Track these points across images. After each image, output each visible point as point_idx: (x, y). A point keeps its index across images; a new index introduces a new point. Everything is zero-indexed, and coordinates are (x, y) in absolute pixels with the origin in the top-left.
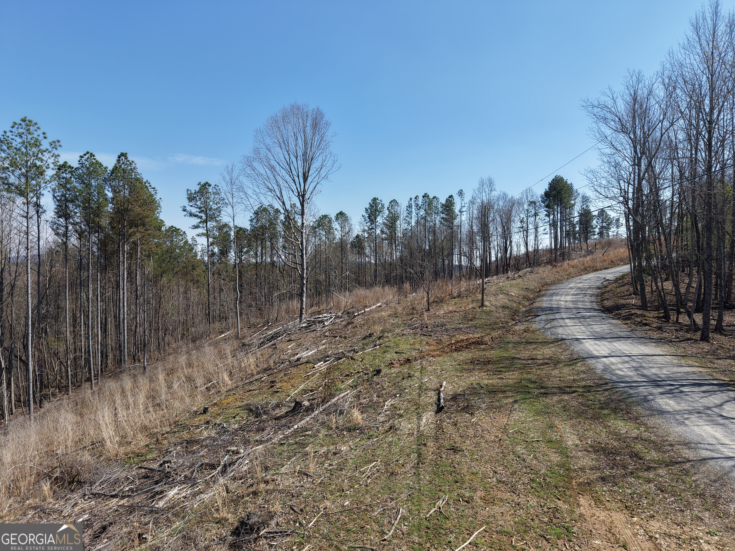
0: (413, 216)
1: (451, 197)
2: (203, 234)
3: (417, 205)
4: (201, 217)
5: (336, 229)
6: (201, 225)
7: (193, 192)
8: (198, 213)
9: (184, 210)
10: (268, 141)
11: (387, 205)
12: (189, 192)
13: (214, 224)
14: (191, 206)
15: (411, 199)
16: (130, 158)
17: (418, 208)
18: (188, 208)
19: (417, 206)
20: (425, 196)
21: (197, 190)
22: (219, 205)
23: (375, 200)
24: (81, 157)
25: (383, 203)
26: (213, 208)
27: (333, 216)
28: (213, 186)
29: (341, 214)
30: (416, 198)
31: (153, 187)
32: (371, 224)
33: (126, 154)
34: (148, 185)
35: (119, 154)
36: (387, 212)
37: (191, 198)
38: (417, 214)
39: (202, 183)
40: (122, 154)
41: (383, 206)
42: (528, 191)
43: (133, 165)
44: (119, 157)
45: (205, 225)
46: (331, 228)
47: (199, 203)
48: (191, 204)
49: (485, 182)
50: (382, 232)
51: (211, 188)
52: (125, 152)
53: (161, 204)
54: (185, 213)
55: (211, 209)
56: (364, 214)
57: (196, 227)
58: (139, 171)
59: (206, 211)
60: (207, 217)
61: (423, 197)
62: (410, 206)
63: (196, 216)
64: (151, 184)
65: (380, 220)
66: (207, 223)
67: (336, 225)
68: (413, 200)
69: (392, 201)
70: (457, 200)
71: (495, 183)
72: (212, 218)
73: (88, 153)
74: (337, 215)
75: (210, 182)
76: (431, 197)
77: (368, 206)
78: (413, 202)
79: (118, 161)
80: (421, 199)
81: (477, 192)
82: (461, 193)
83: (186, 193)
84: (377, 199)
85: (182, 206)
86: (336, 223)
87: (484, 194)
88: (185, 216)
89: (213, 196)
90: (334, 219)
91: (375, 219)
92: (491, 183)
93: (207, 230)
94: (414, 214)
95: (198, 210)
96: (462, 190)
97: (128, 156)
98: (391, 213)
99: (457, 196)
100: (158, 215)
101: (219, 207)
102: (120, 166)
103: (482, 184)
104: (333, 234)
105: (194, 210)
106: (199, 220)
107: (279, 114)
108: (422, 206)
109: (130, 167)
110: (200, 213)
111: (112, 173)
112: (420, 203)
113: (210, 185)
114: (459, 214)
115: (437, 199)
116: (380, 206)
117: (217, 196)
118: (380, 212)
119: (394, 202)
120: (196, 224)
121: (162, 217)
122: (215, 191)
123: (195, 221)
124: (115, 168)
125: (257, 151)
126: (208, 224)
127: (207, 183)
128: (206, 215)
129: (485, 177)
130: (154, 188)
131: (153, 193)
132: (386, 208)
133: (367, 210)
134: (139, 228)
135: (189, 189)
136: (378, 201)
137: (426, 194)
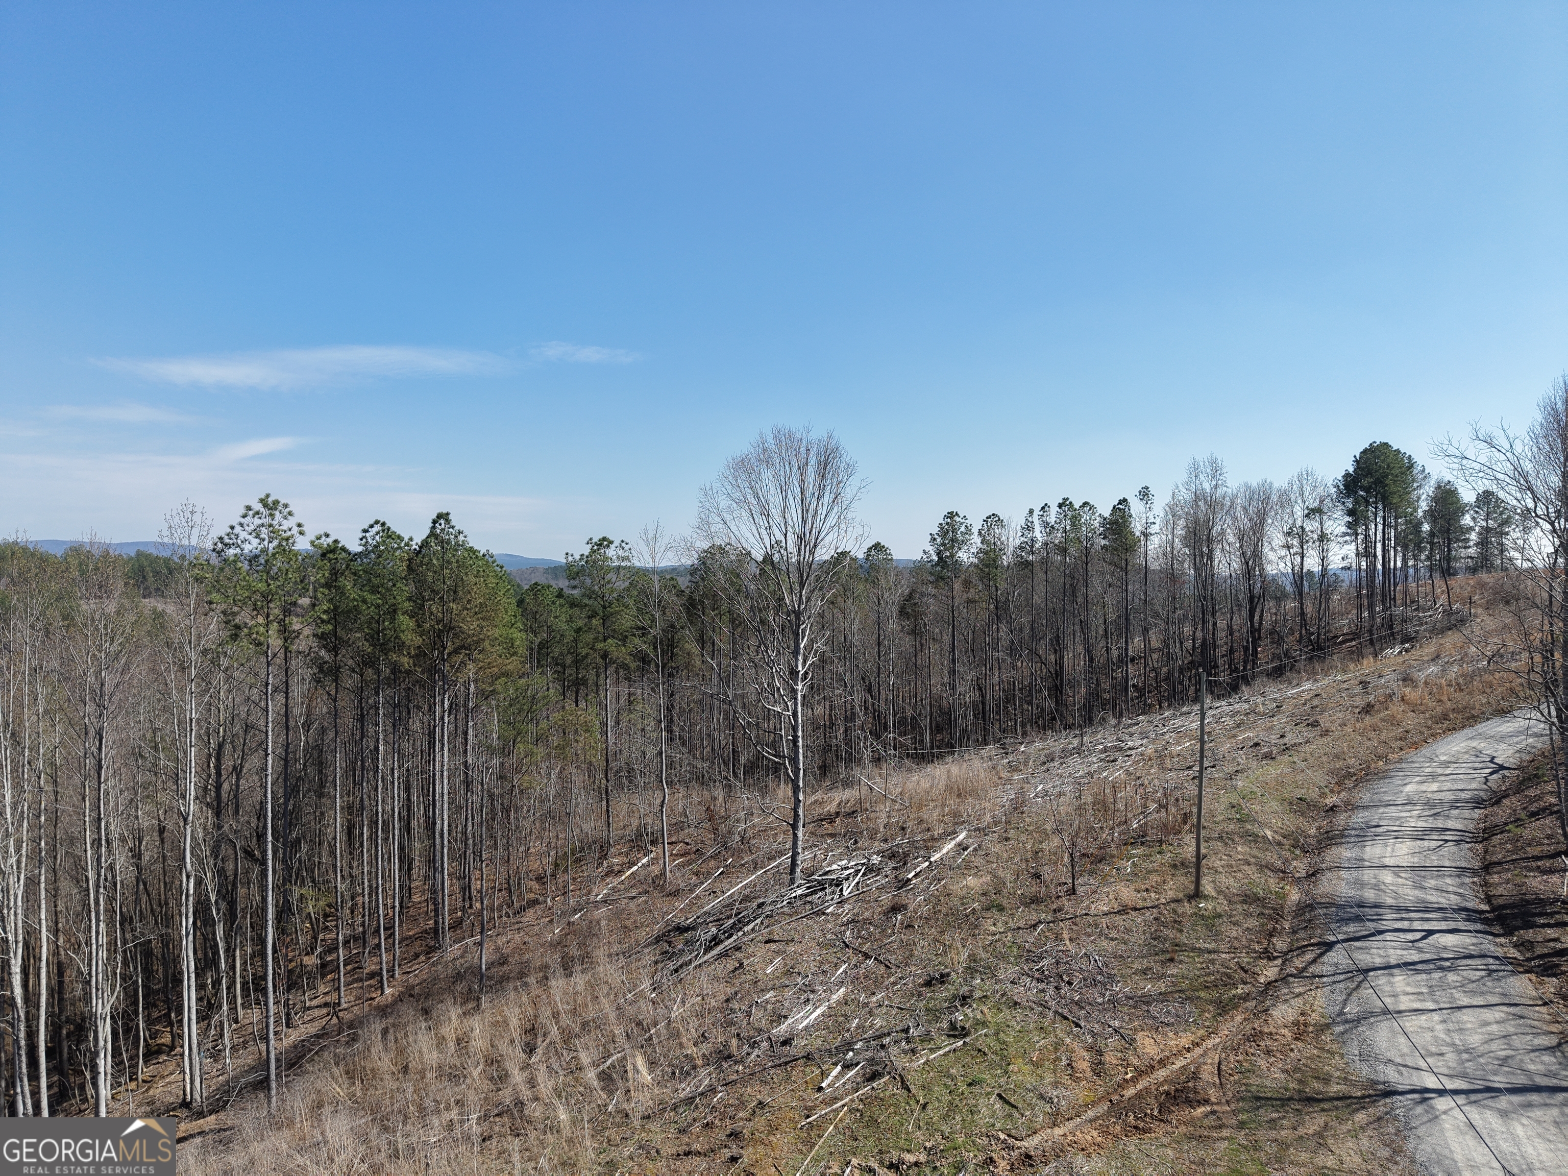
1: (1124, 501)
3: (1045, 524)
4: (593, 608)
6: (592, 623)
7: (577, 557)
8: (587, 601)
9: (561, 593)
11: (977, 526)
12: (570, 558)
14: (575, 584)
15: (1031, 512)
17: (1049, 529)
19: (1045, 528)
20: (1064, 504)
21: (586, 553)
23: (951, 515)
24: (365, 531)
25: (969, 522)
26: (618, 584)
27: (860, 553)
28: (616, 543)
29: (876, 551)
30: (1043, 508)
33: (448, 514)
36: (978, 541)
37: (573, 572)
38: (1046, 544)
39: (595, 540)
40: (440, 516)
41: (969, 528)
42: (1304, 477)
43: (462, 539)
44: (434, 522)
49: (1201, 468)
51: (612, 547)
55: (613, 588)
61: (1060, 506)
62: (1029, 527)
66: (604, 618)
68: (1037, 512)
69: (989, 517)
70: (1136, 508)
71: (1224, 470)
73: (377, 522)
74: (869, 550)
75: (610, 537)
76: (1078, 504)
77: (935, 530)
78: (1035, 518)
79: (432, 529)
80: (1054, 510)
82: (1145, 494)
84: (957, 514)
89: (616, 563)
91: (953, 557)
92: (1216, 470)
95: (588, 594)
96: (1146, 488)
98: (988, 542)
99: (1137, 500)
102: (437, 536)
103: (1195, 472)
105: (580, 592)
108: (1056, 526)
109: (453, 542)
110: (590, 599)
111: (422, 547)
112: (1052, 519)
113: (610, 543)
114: (1142, 538)
115: (1092, 507)
116: (963, 529)
117: (625, 562)
118: (963, 541)
119: (992, 520)
122: (620, 552)
124: (427, 540)
126: (607, 620)
127: (604, 538)
128: (604, 603)
129: (1202, 457)
132: (976, 533)
133: (933, 538)
134: (473, 653)
135: (570, 553)
136: (957, 519)
137: (1066, 500)
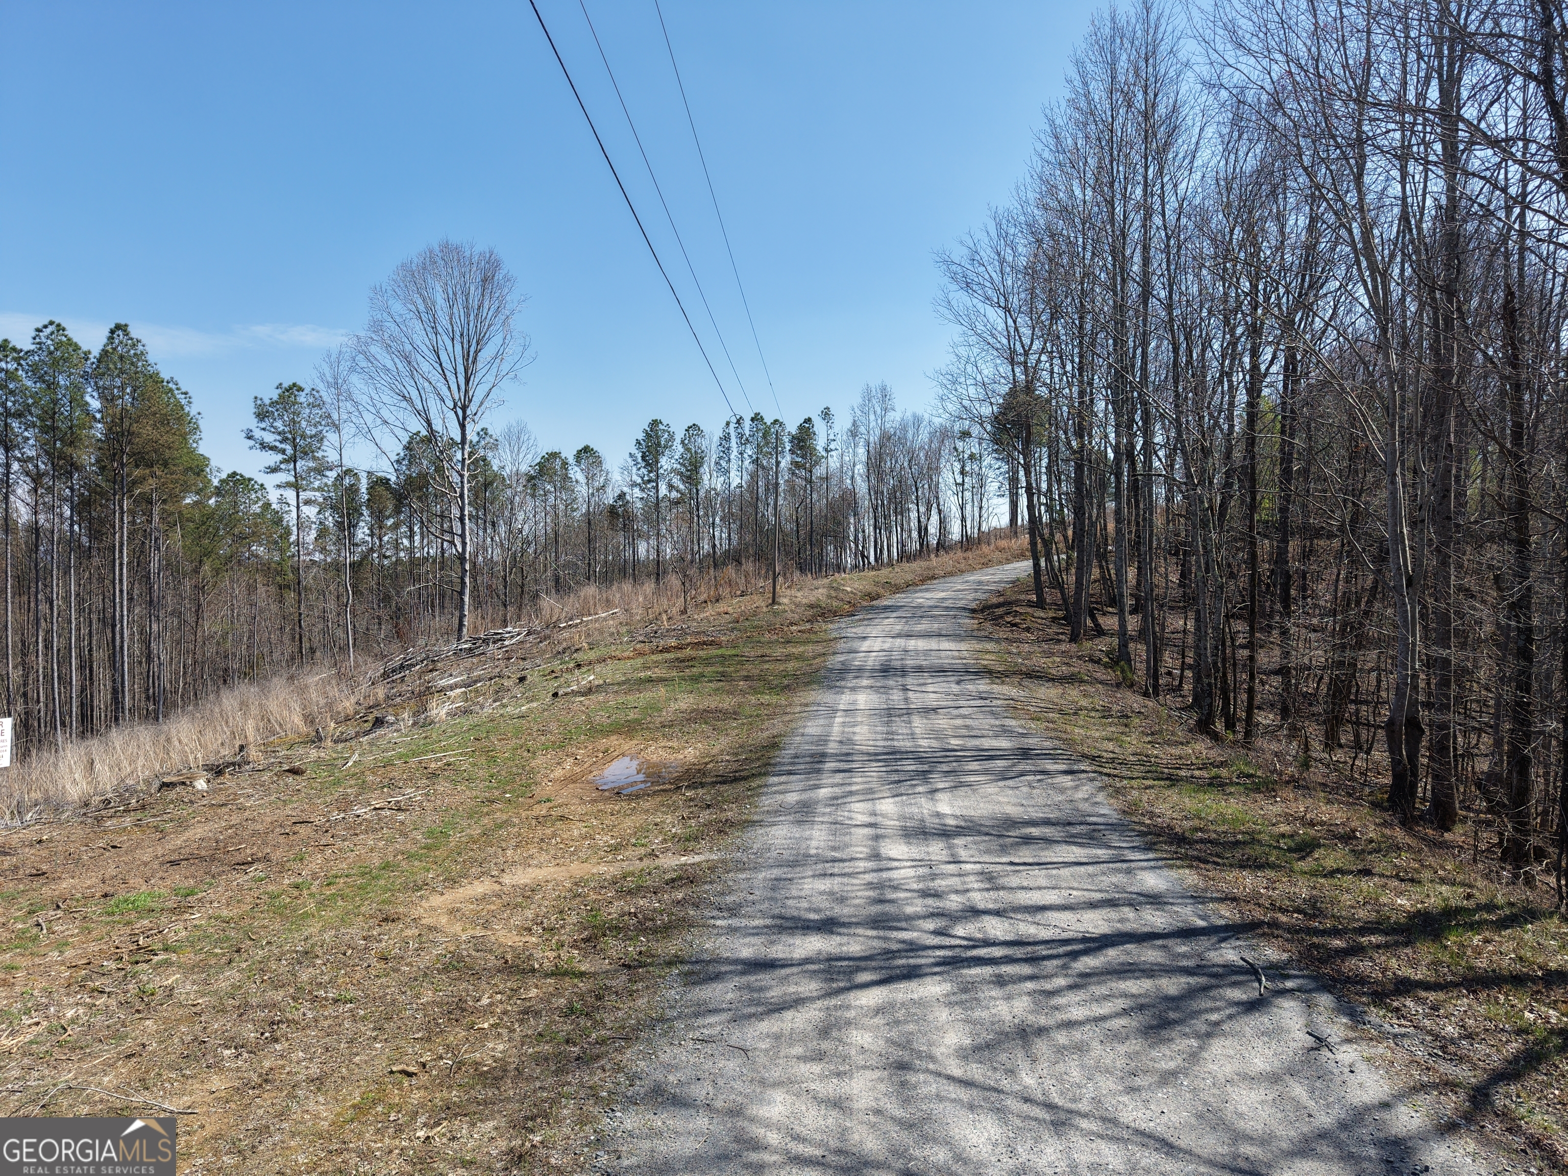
0: (732, 457)
1: (808, 421)
2: (288, 485)
3: (740, 436)
4: (283, 452)
5: (577, 481)
6: (283, 466)
7: (267, 402)
8: (277, 444)
9: (250, 438)
10: (397, 307)
11: (679, 435)
12: (259, 402)
13: (311, 464)
14: (264, 429)
15: (728, 424)
16: (134, 333)
17: (744, 441)
18: (258, 434)
19: (740, 439)
20: (756, 418)
21: (275, 399)
22: (320, 428)
23: (655, 423)
24: (38, 330)
25: (671, 430)
26: (308, 433)
27: (569, 455)
28: (307, 390)
29: (586, 453)
30: (737, 421)
31: (184, 390)
32: (650, 472)
33: (126, 325)
34: (174, 387)
35: (113, 326)
36: (681, 449)
37: (262, 415)
38: (741, 454)
39: (285, 385)
40: (118, 327)
41: (672, 437)
43: (140, 348)
44: (112, 332)
45: (292, 466)
46: (566, 478)
47: (279, 424)
48: (263, 425)
49: (874, 393)
50: (671, 487)
51: (303, 394)
52: (123, 323)
53: (201, 423)
54: (252, 443)
55: (303, 437)
56: (634, 451)
57: (273, 470)
58: (151, 358)
59: (294, 439)
60: (295, 451)
61: (753, 420)
62: (727, 438)
63: (273, 448)
64: (181, 385)
65: (665, 463)
66: (295, 462)
67: (576, 473)
68: (732, 426)
69: (689, 428)
70: (819, 427)
71: (892, 396)
72: (306, 454)
73: (51, 323)
74: (579, 452)
75: (301, 383)
76: (768, 420)
77: (641, 436)
78: (732, 430)
79: (111, 339)
80: (747, 424)
81: (859, 413)
82: (826, 414)
83: (253, 405)
84: (661, 422)
85: (245, 428)
86: (576, 468)
87: (872, 417)
88: (251, 448)
89: (308, 411)
90: (571, 460)
91: (657, 462)
92: (885, 395)
93: (295, 477)
94: (734, 454)
95: (279, 438)
96: (828, 408)
97: (129, 329)
98: (688, 450)
99: (820, 419)
100: (195, 445)
101: (321, 432)
102: (114, 349)
103: (868, 396)
104: (573, 491)
105: (270, 438)
106: (280, 457)
107: (415, 260)
108: (751, 439)
109: (132, 352)
110: (281, 442)
111: (99, 361)
112: (747, 432)
113: (301, 389)
114: (824, 454)
115: (781, 424)
116: (666, 436)
117: (316, 411)
118: (666, 447)
119: (694, 429)
120: (272, 464)
121: (203, 449)
122: (311, 400)
123: (274, 458)
124: (104, 353)
125: (377, 327)
126: (298, 464)
127: (294, 385)
128: (295, 447)
129: (875, 384)
130: (186, 393)
131: (183, 402)
132: (678, 441)
133: (638, 442)
134: (155, 469)
135: (259, 396)
136: (661, 427)
137: (757, 414)
